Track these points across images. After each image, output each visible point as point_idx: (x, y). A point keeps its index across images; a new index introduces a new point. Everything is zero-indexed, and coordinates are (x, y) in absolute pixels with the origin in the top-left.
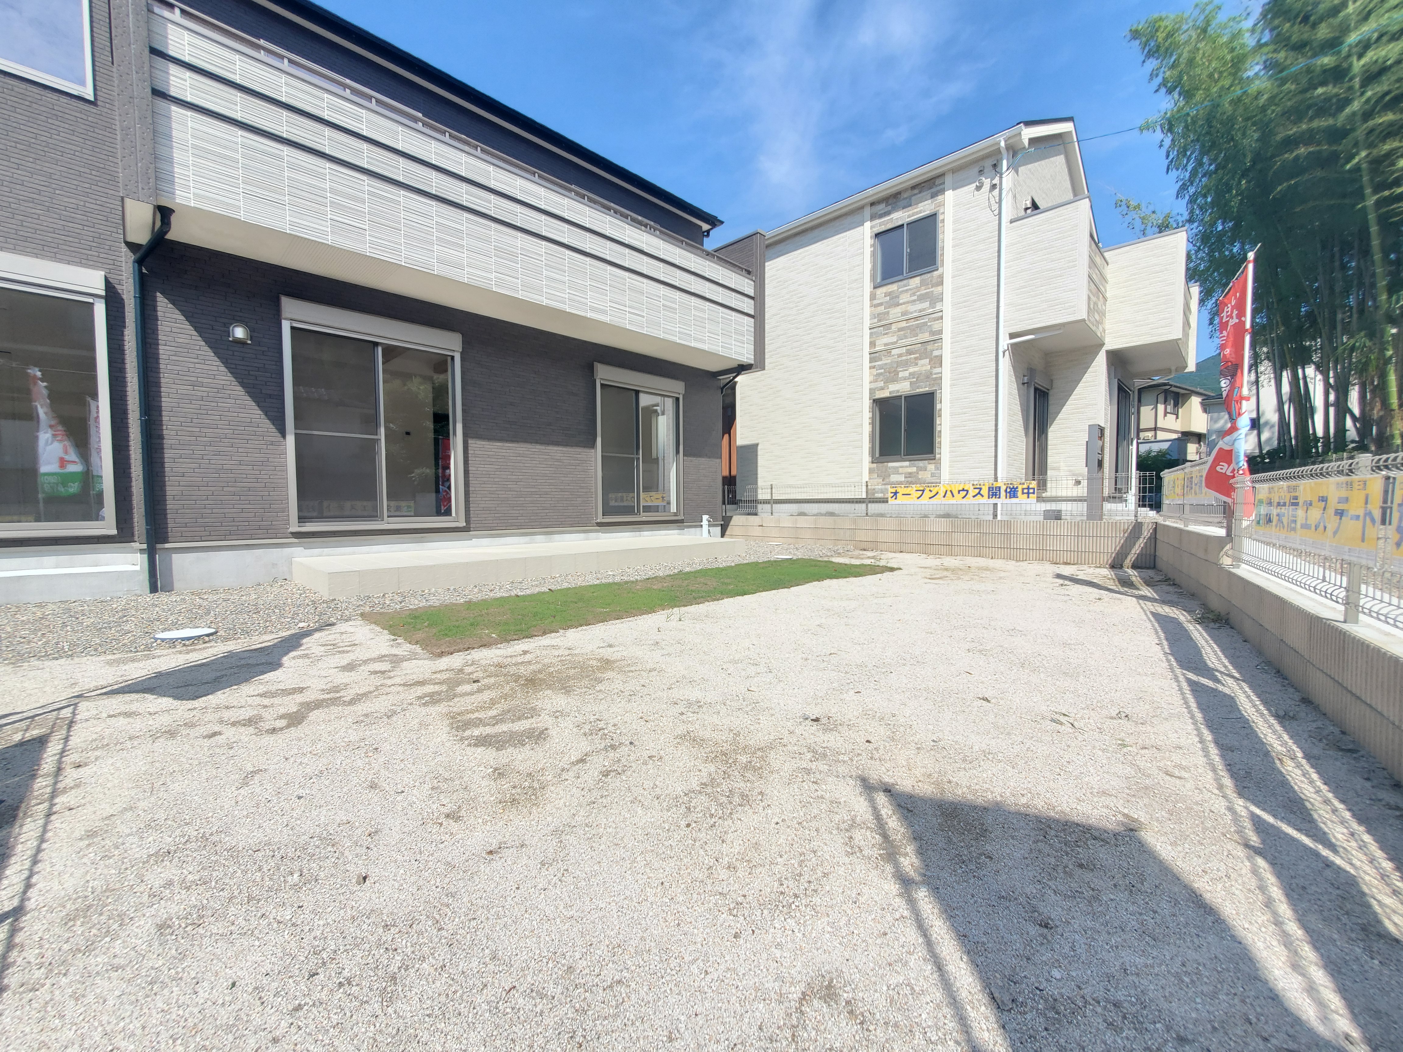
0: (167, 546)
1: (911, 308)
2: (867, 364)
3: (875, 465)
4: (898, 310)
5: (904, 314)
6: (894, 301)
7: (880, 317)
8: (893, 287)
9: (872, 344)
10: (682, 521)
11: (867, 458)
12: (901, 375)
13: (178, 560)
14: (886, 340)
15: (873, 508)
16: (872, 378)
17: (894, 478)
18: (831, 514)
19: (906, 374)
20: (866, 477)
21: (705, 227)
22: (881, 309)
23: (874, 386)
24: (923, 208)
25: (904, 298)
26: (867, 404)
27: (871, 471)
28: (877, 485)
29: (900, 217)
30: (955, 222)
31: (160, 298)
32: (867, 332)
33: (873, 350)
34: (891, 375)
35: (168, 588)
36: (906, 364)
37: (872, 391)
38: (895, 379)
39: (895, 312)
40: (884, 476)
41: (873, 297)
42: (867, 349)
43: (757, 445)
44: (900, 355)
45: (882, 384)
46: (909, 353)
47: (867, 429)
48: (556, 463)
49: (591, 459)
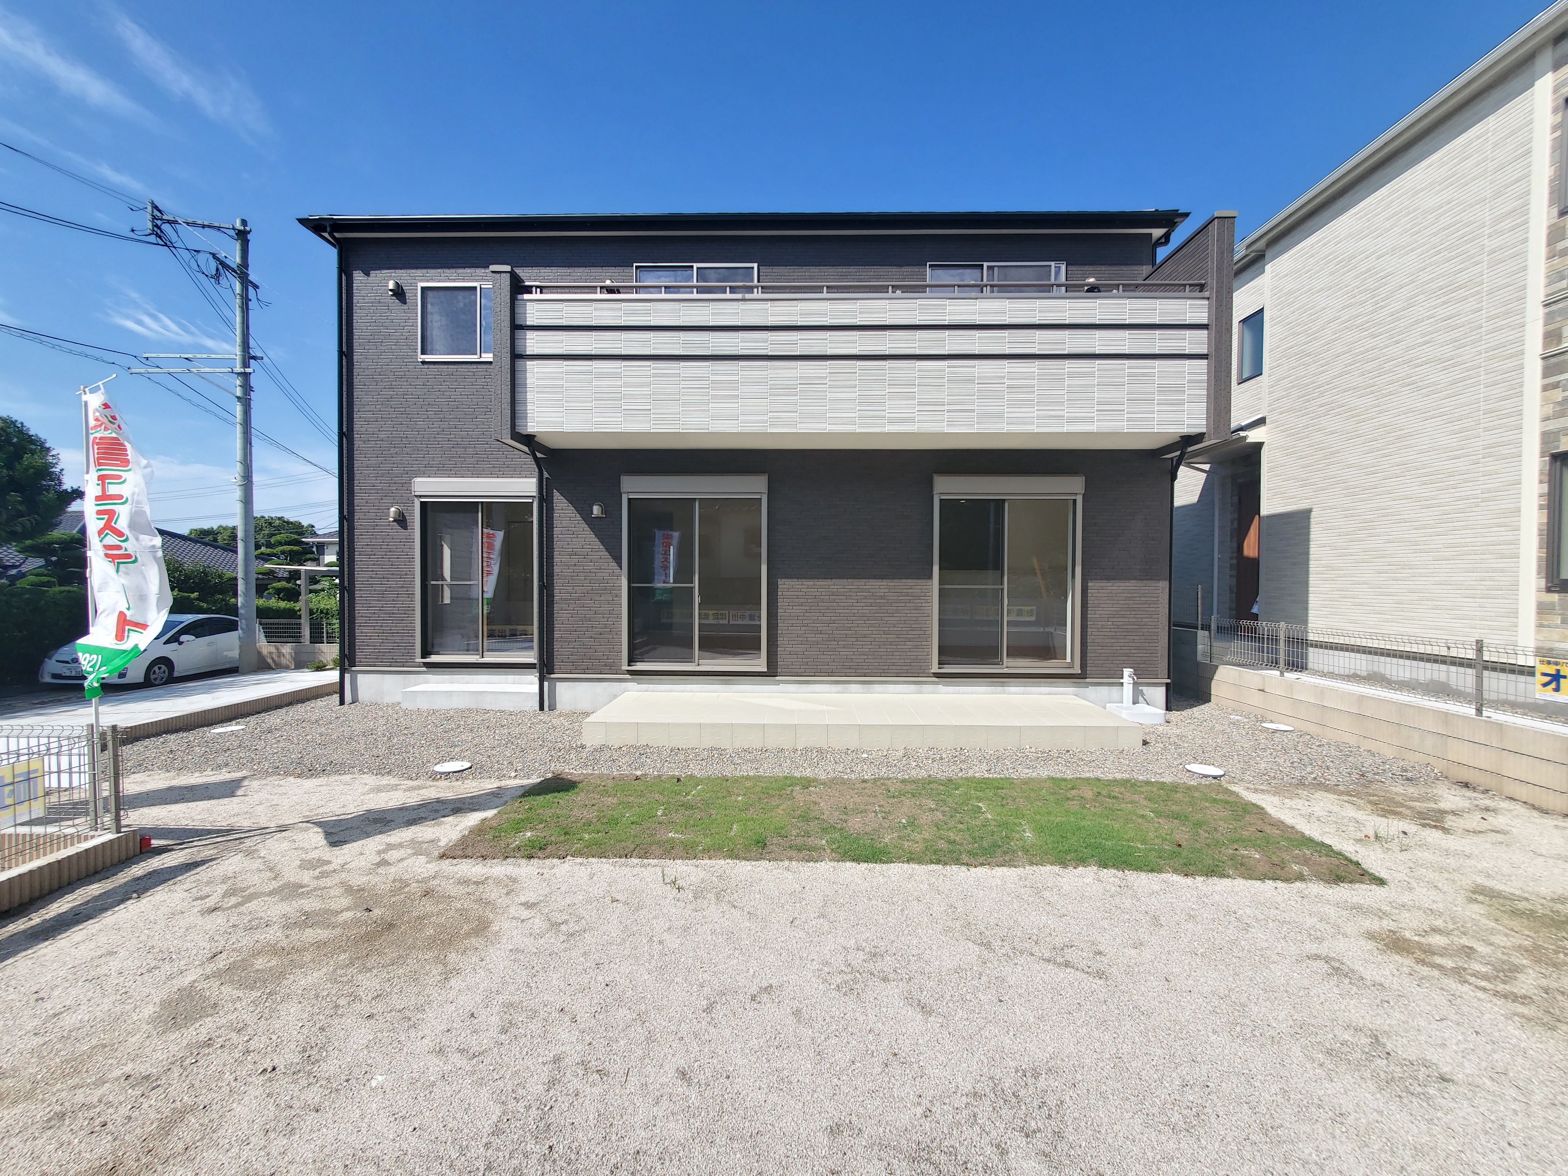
0: (553, 676)
2: (1534, 382)
3: (1555, 597)
9: (1553, 338)
10: (1079, 676)
11: (1532, 580)
13: (561, 687)
16: (1550, 409)
21: (1157, 233)
23: (1553, 425)
26: (1532, 467)
27: (1543, 609)
31: (556, 493)
32: (1536, 314)
33: (1553, 350)
35: (552, 708)
37: (1547, 437)
42: (1535, 350)
48: (877, 601)
49: (927, 594)
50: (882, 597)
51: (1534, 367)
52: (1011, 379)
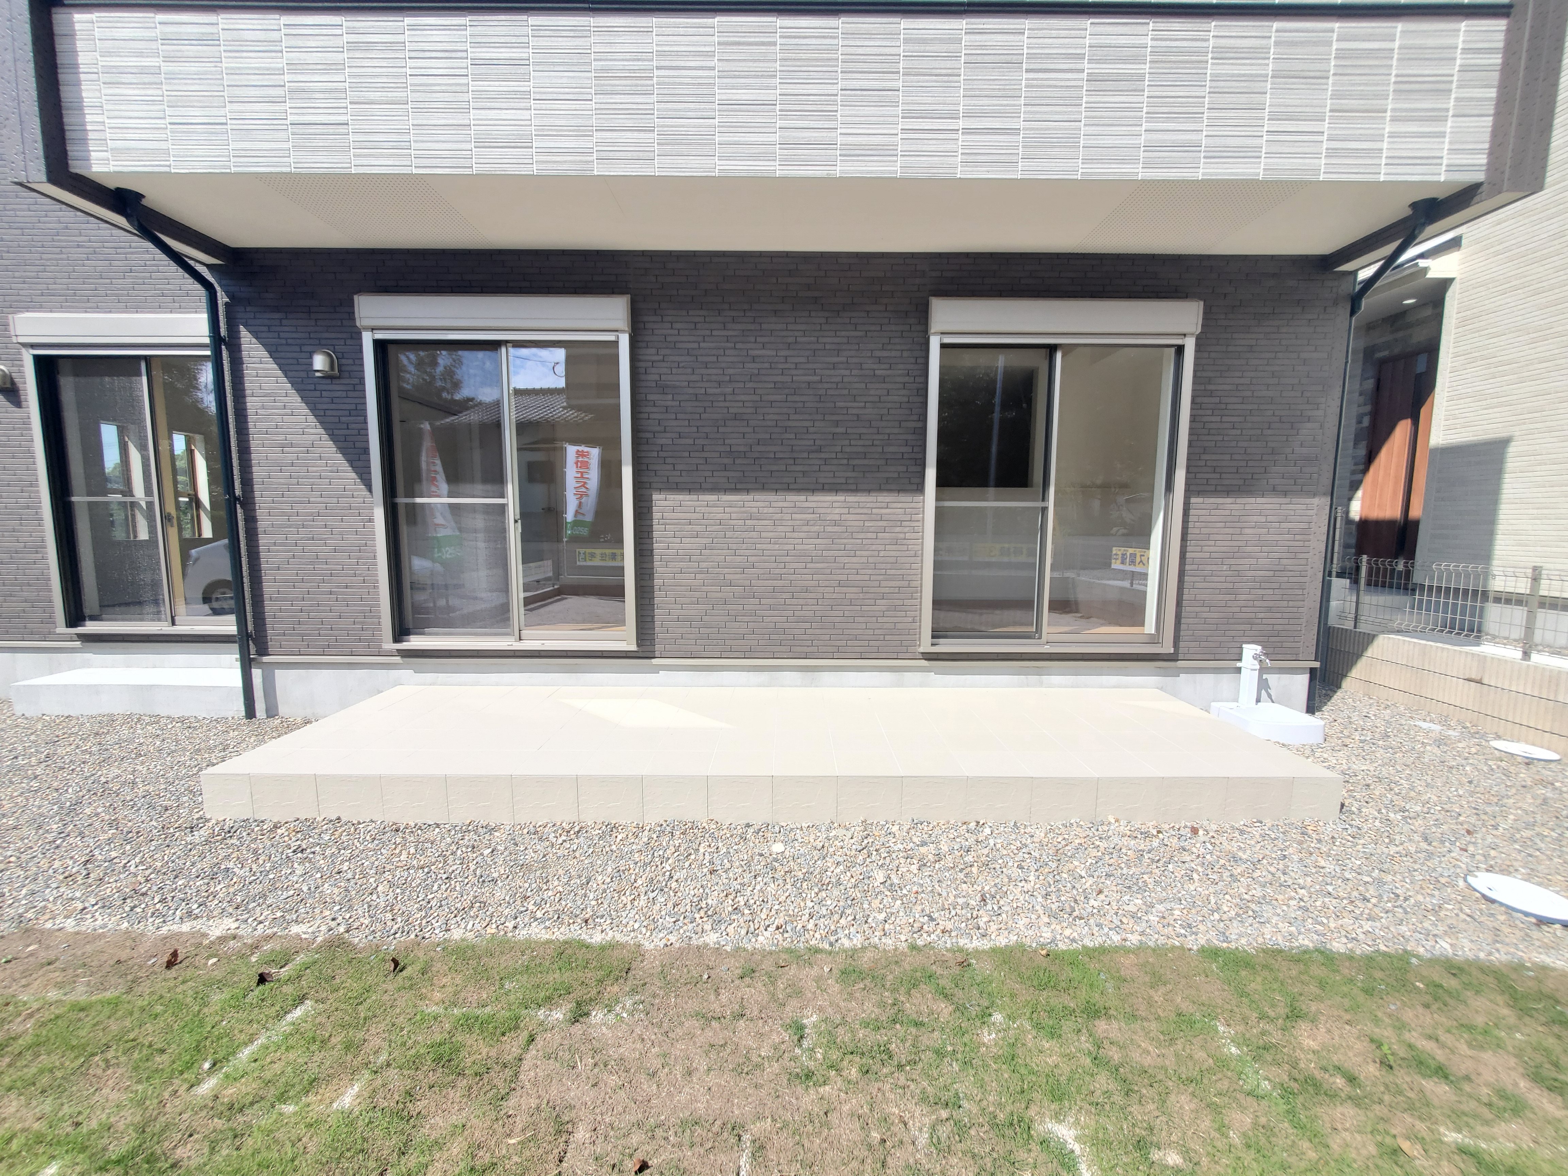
0: (265, 658)
13: (284, 680)
31: (243, 332)
35: (274, 713)
43: (1503, 444)
48: (829, 529)
49: (914, 517)
50: (835, 523)
52: (1098, 62)
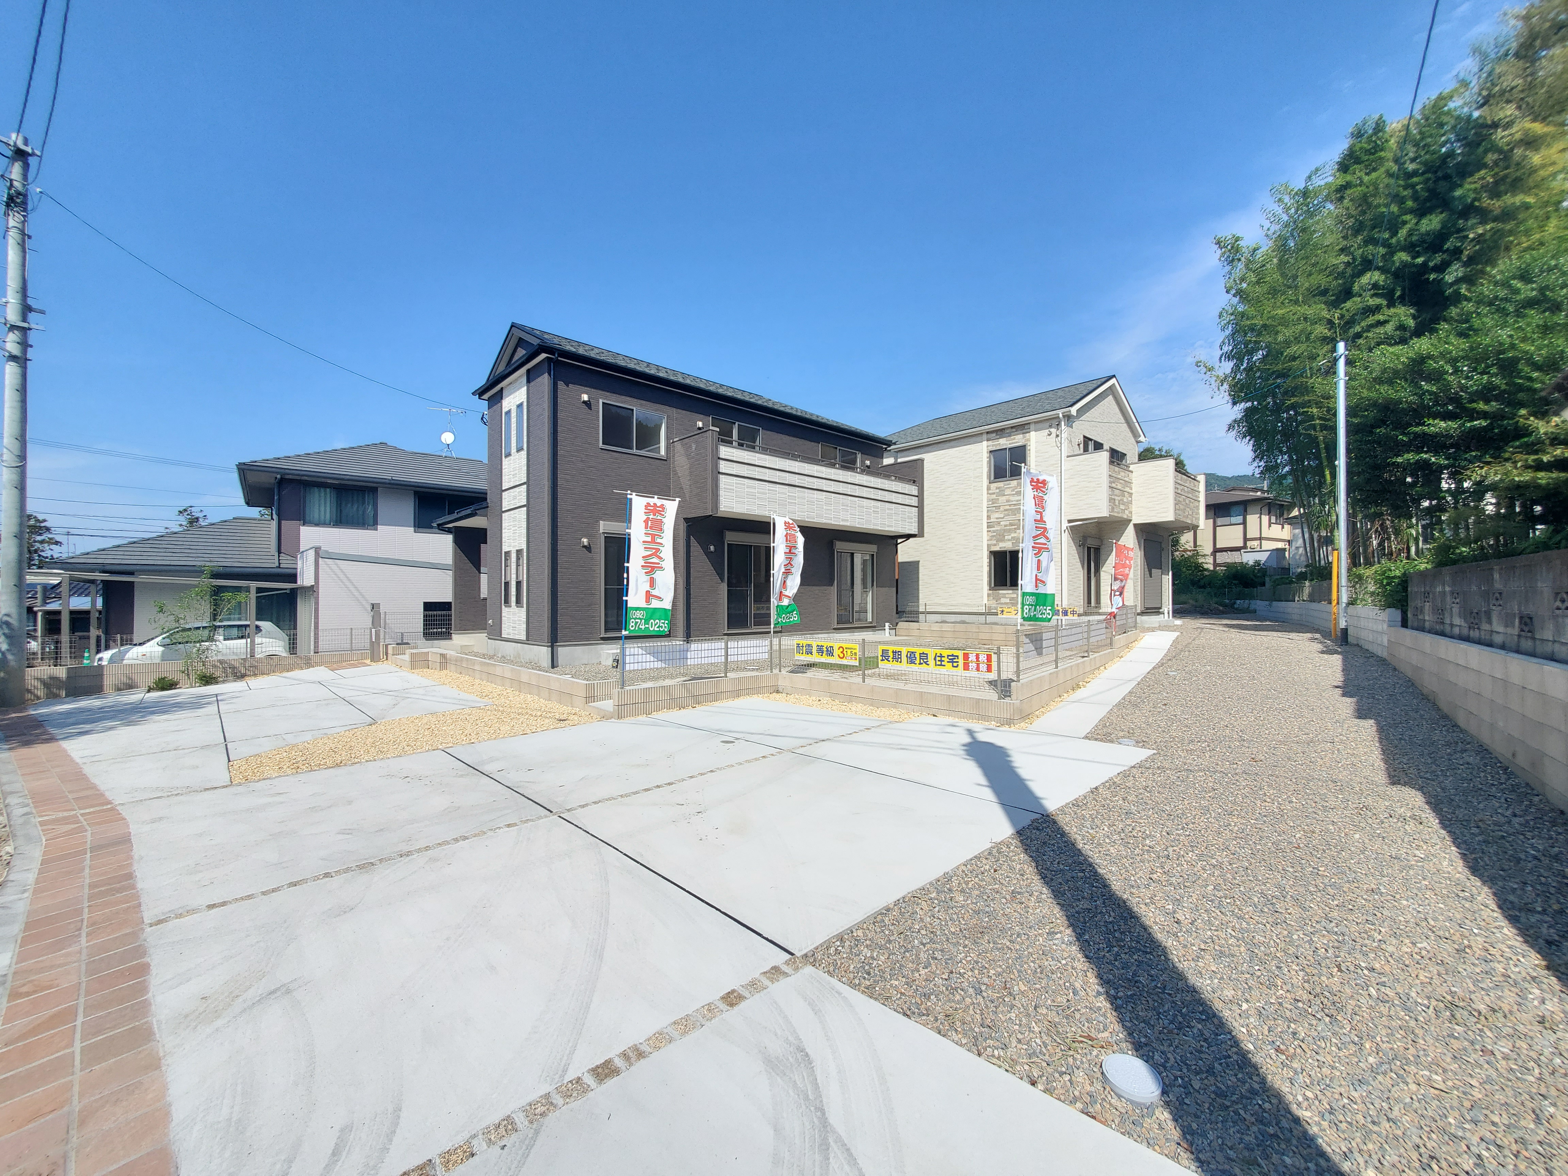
1: (1012, 498)
2: (985, 529)
3: (991, 592)
4: (1004, 498)
5: (1008, 501)
6: (1001, 493)
7: (994, 501)
8: (1001, 484)
9: (989, 517)
10: (875, 627)
11: (986, 587)
12: (1006, 537)
14: (997, 515)
15: (990, 619)
16: (989, 538)
17: (1003, 600)
18: (963, 622)
19: (1010, 537)
20: (985, 601)
22: (994, 496)
23: (990, 543)
24: (1017, 440)
25: (1007, 492)
26: (985, 554)
27: (989, 595)
28: (993, 604)
29: (1004, 443)
30: (1036, 452)
32: (985, 510)
33: (989, 521)
34: (1000, 537)
36: (1010, 531)
37: (989, 546)
38: (1003, 540)
39: (1002, 499)
40: (997, 599)
41: (989, 489)
42: (985, 521)
44: (1006, 526)
45: (995, 542)
46: (1011, 525)
47: (986, 569)
49: (832, 593)
51: (985, 525)
